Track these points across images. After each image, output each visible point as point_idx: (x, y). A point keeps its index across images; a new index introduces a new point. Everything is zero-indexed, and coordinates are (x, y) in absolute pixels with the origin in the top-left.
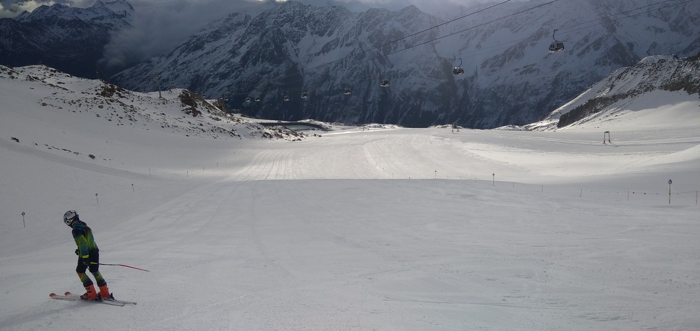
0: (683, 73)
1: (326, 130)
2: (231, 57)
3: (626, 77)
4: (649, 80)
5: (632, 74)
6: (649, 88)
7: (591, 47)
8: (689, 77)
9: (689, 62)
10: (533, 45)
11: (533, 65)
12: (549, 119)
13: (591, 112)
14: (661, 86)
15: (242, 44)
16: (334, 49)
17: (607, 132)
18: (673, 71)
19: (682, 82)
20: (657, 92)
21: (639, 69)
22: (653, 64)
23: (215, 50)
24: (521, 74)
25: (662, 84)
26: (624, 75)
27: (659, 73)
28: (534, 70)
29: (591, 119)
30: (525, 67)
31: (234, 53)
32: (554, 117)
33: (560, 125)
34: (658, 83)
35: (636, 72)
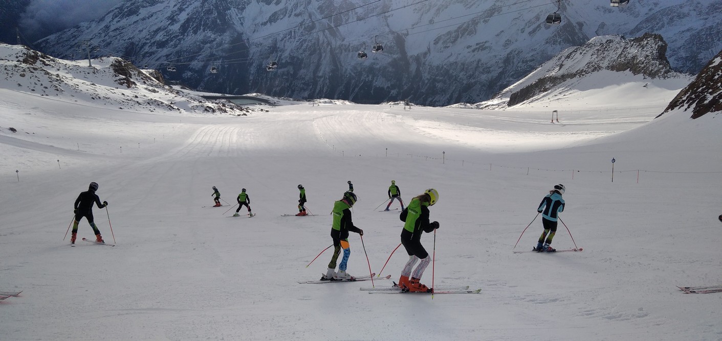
0: (629, 53)
1: (273, 104)
2: (169, 24)
3: (575, 57)
4: (596, 60)
5: (581, 53)
6: (597, 68)
7: (541, 25)
8: (634, 58)
9: (635, 43)
10: (485, 21)
11: (486, 42)
12: (500, 97)
13: (540, 91)
14: (608, 67)
15: (181, 10)
16: (282, 19)
17: (555, 111)
18: (619, 51)
19: (628, 63)
20: (605, 73)
21: (588, 49)
22: (601, 44)
23: (152, 16)
24: (473, 51)
25: (609, 64)
26: (573, 54)
27: (606, 53)
28: (486, 48)
29: (540, 98)
30: (477, 44)
31: (172, 19)
32: (505, 95)
33: (510, 104)
34: (605, 63)
35: (585, 52)
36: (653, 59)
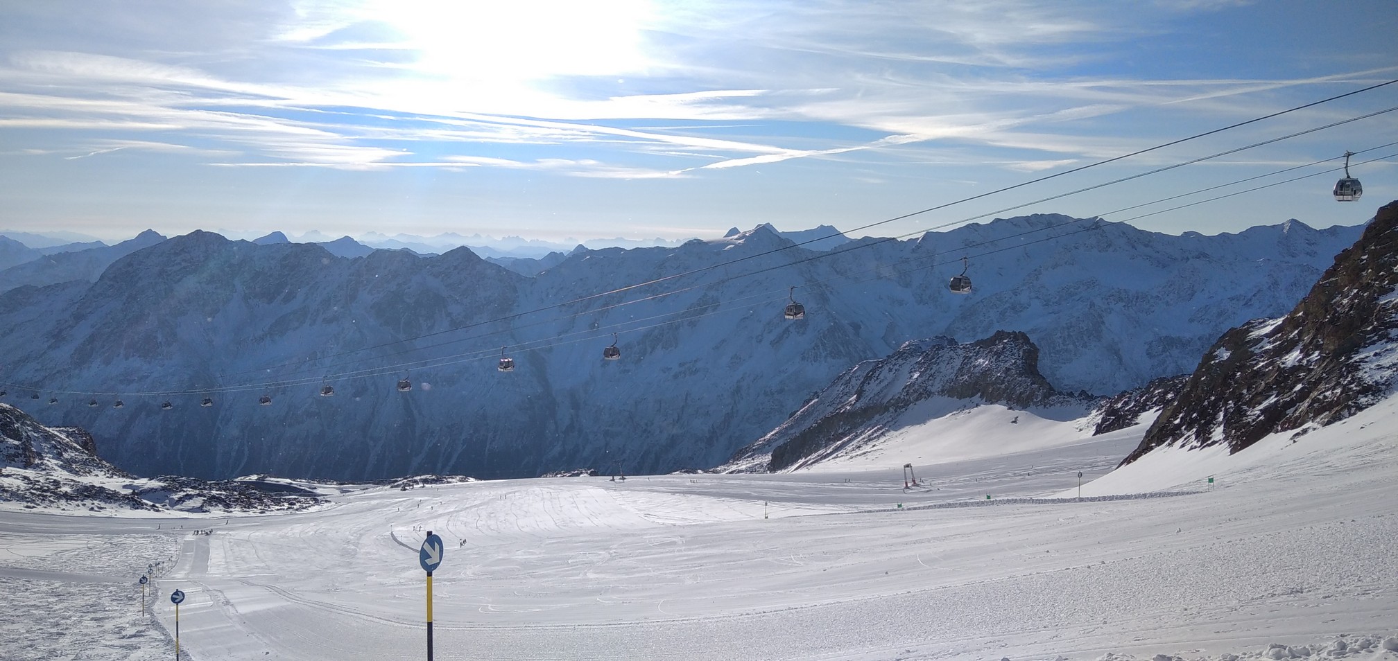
4: (920, 380)
5: (890, 370)
6: (925, 393)
7: (790, 329)
9: (981, 349)
10: (692, 324)
11: (696, 361)
12: (748, 457)
13: (830, 440)
14: (942, 391)
17: (908, 466)
19: (976, 383)
21: (900, 361)
24: (675, 377)
25: (943, 387)
27: (935, 367)
36: (1020, 375)
